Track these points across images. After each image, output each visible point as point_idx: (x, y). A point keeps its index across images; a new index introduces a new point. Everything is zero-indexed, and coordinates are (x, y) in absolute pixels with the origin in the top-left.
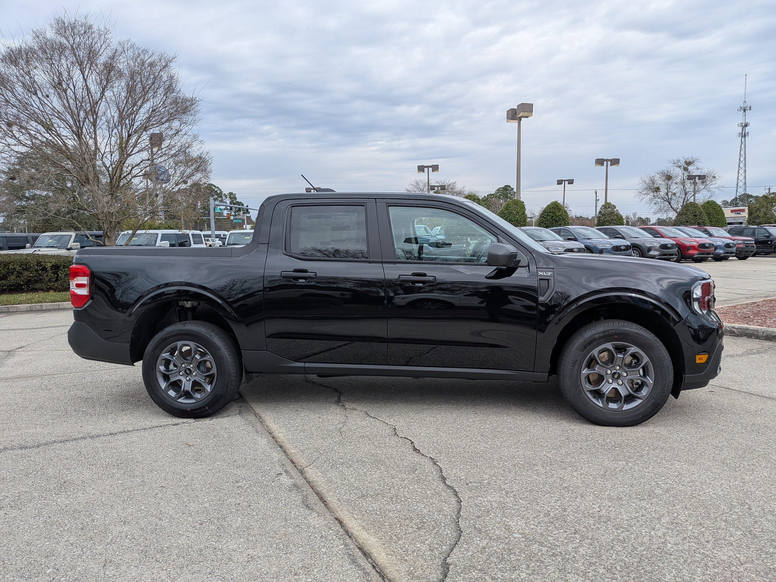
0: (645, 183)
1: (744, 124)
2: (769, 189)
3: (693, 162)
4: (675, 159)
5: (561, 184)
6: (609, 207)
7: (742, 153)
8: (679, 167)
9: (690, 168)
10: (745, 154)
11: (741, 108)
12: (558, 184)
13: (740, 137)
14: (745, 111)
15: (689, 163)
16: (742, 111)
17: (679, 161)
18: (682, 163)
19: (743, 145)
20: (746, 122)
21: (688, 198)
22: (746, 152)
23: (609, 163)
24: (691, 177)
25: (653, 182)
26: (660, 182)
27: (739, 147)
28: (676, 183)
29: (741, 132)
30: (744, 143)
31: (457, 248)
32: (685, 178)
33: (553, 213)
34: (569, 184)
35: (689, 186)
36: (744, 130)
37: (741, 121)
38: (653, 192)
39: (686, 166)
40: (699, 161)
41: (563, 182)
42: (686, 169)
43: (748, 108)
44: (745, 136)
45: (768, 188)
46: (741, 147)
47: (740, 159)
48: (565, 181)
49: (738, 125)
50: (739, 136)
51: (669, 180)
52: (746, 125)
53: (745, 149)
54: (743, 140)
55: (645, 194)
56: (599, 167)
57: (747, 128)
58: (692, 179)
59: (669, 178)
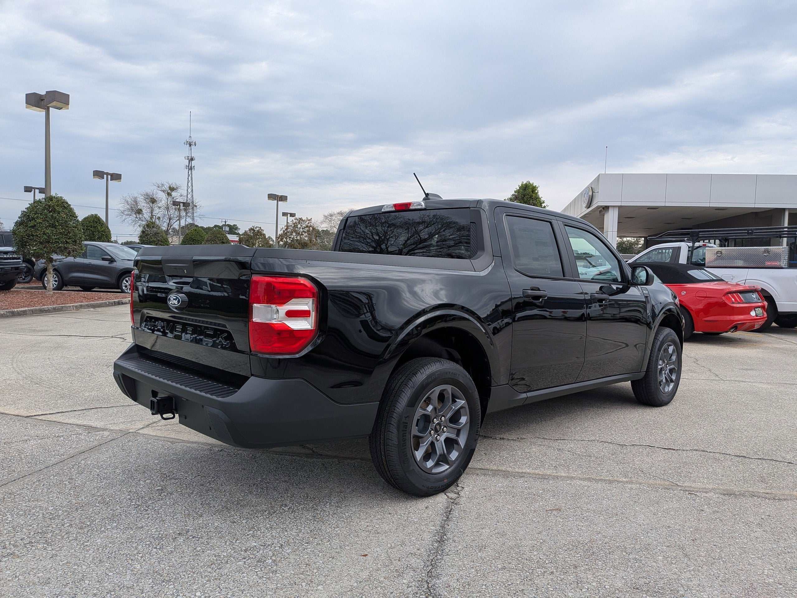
0: (127, 202)
1: (190, 158)
2: (225, 222)
3: (177, 188)
4: (159, 182)
5: (30, 191)
6: (153, 227)
7: (190, 185)
8: (163, 191)
9: (174, 194)
10: (192, 186)
11: (187, 142)
12: (25, 191)
13: (187, 170)
14: (190, 145)
15: (172, 189)
16: (188, 145)
17: (163, 185)
18: (166, 187)
19: (190, 176)
20: (192, 156)
21: (172, 224)
22: (193, 185)
23: (109, 177)
24: (175, 203)
25: (136, 202)
26: (143, 205)
27: (187, 179)
28: (159, 208)
29: (188, 165)
30: (191, 175)
31: (16, 264)
32: (169, 203)
33: (95, 227)
34: (40, 192)
35: (173, 212)
36: (190, 164)
37: (188, 154)
38: (135, 214)
39: (169, 191)
40: (182, 188)
41: (33, 190)
42: (169, 194)
43: (193, 144)
44: (191, 169)
45: (224, 220)
46: (188, 178)
47: (187, 190)
48: (35, 188)
49: (185, 157)
50: (186, 168)
51: (153, 203)
52: (192, 159)
53: (192, 181)
54: (190, 173)
55: (127, 215)
56: (97, 180)
57: (193, 162)
58: (177, 205)
59: (153, 201)
